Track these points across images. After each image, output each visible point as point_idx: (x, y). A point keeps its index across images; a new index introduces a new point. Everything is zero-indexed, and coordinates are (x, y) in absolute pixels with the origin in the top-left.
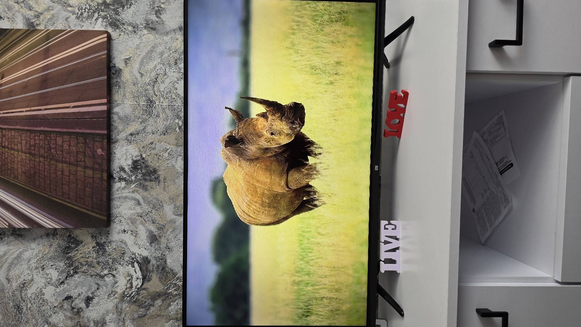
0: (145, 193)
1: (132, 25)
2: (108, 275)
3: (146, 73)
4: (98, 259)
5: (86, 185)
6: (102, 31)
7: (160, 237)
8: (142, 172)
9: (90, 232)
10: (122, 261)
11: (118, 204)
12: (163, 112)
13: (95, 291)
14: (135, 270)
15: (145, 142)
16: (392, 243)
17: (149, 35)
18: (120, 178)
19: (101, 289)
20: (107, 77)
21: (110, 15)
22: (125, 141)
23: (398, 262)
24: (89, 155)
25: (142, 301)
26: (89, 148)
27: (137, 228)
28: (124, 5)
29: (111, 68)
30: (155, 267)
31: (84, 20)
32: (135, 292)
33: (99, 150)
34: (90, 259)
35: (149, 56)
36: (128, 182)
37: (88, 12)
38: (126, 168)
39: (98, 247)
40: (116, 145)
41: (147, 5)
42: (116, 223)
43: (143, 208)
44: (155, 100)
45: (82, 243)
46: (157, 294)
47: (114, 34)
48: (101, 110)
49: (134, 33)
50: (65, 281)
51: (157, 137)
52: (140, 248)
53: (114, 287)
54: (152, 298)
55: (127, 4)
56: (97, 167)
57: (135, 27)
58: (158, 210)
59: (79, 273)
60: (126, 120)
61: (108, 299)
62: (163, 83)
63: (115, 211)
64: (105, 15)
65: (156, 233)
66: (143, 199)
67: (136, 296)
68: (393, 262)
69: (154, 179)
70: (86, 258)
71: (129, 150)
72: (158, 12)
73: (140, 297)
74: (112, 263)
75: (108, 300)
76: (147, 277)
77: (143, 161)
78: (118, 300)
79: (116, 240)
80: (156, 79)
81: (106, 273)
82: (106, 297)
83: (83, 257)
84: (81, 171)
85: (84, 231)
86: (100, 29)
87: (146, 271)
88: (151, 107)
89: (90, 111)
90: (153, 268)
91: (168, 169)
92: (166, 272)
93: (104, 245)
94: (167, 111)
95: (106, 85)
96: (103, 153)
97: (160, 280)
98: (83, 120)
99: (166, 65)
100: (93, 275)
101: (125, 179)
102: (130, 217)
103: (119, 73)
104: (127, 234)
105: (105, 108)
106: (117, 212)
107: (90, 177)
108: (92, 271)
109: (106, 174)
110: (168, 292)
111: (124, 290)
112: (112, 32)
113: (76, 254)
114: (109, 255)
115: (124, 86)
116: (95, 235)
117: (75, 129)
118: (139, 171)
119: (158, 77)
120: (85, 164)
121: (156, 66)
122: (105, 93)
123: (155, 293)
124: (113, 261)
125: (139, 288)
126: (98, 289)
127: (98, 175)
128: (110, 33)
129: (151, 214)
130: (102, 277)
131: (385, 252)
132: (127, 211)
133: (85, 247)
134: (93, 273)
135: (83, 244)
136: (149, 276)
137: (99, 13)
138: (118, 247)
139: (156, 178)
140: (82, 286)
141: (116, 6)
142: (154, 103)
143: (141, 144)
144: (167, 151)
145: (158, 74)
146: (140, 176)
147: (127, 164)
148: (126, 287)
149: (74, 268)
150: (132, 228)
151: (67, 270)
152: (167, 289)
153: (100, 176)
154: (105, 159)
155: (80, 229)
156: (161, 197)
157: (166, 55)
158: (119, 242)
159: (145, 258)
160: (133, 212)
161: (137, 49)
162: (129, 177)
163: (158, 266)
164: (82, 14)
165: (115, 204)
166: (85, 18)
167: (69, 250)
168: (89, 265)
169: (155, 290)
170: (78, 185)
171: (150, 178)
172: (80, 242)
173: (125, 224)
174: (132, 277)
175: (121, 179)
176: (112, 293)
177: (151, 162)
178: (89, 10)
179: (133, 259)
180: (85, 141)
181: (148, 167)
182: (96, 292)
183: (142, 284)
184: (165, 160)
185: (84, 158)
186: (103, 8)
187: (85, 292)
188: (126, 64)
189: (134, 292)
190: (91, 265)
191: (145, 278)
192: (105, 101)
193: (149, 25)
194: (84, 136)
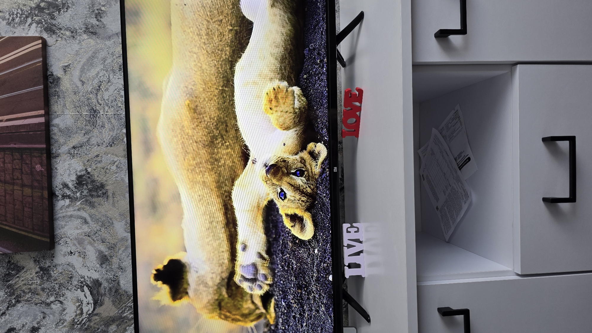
0: (92, 211)
1: (70, 30)
2: (55, 301)
3: (88, 80)
4: (43, 286)
5: (24, 205)
6: (36, 37)
7: (111, 257)
8: (87, 187)
9: (32, 256)
10: (70, 286)
11: (63, 224)
12: (109, 122)
13: (41, 320)
14: (85, 294)
15: (90, 156)
16: (355, 246)
17: (90, 40)
18: (63, 195)
19: (47, 318)
20: (44, 87)
21: (45, 20)
22: (67, 155)
23: (362, 266)
24: (26, 171)
25: (94, 328)
26: (27, 164)
27: (85, 249)
28: (60, 9)
29: (48, 76)
30: (107, 290)
31: (16, 25)
32: (86, 318)
33: (38, 165)
34: (33, 287)
35: (90, 62)
36: (73, 199)
37: (20, 18)
38: (69, 184)
39: (42, 272)
40: (58, 160)
41: (86, 8)
42: (61, 245)
43: (90, 227)
44: (99, 110)
45: (23, 269)
46: (111, 319)
47: (50, 40)
48: (38, 122)
49: (72, 38)
50: (7, 312)
51: (103, 148)
52: (89, 271)
53: (62, 315)
54: (105, 324)
55: (63, 8)
56: (36, 184)
57: (73, 32)
58: (108, 227)
59: (21, 302)
60: (68, 132)
61: (56, 328)
62: (107, 91)
63: (59, 232)
64: (40, 20)
65: (107, 253)
66: (91, 216)
67: (87, 322)
68: (358, 266)
69: (102, 195)
70: (29, 285)
71: (73, 165)
72: (99, 15)
73: (92, 324)
74: (59, 289)
75: (56, 330)
76: (99, 302)
77: (89, 176)
78: (67, 328)
79: (62, 263)
80: (99, 87)
81: (52, 300)
82: (54, 326)
83: (25, 284)
84: (18, 190)
85: (26, 254)
86: (34, 35)
87: (97, 295)
88: (94, 116)
89: (25, 123)
90: (105, 291)
91: (117, 183)
92: (120, 294)
93: (48, 269)
94: (113, 120)
95: (43, 95)
96: (43, 169)
97: (114, 304)
98: (18, 134)
99: (110, 71)
100: (38, 303)
101: (69, 197)
102: (77, 237)
103: (58, 81)
104: (75, 256)
105: (42, 120)
106: (61, 232)
107: (29, 196)
108: (37, 299)
109: (47, 192)
110: (123, 316)
111: (73, 317)
112: (48, 37)
113: (18, 281)
114: (55, 280)
115: (64, 96)
116: (38, 259)
117: (10, 144)
118: (85, 187)
119: (101, 84)
120: (22, 182)
121: (98, 73)
122: (42, 104)
123: (108, 318)
124: (60, 286)
125: (90, 314)
126: (44, 318)
127: (37, 194)
128: (45, 39)
129: (100, 233)
130: (48, 305)
131: (349, 256)
132: (72, 231)
133: (27, 273)
134: (37, 301)
135: (25, 270)
136: (101, 300)
137: (32, 18)
138: (64, 270)
139: (104, 194)
140: (26, 316)
141: (51, 10)
142: (98, 113)
143: (85, 158)
144: (114, 163)
145: (101, 82)
146: (85, 192)
147: (70, 179)
148: (75, 314)
149: (16, 297)
150: (80, 249)
151: (8, 300)
152: (122, 313)
153: (40, 194)
154: (45, 176)
155: (21, 254)
156: (109, 214)
157: (109, 61)
158: (66, 265)
159: (95, 280)
160: (79, 231)
161: (77, 55)
162: (74, 194)
163: (110, 289)
164: (13, 20)
165: (59, 224)
166: (17, 23)
167: (9, 278)
168: (32, 293)
169: (108, 315)
170: (16, 205)
171: (97, 193)
172: (21, 268)
173: (71, 245)
174: (82, 302)
175: (64, 197)
176: (60, 321)
177: (98, 176)
178: (21, 15)
179: (82, 283)
180: (22, 156)
181: (95, 182)
182: (42, 322)
183: (94, 310)
184: (113, 174)
185: (21, 176)
186: (37, 12)
187: (30, 323)
188: (65, 72)
189: (84, 318)
190: (34, 292)
191: (97, 303)
192: (42, 112)
193: (89, 29)
194: (20, 151)
